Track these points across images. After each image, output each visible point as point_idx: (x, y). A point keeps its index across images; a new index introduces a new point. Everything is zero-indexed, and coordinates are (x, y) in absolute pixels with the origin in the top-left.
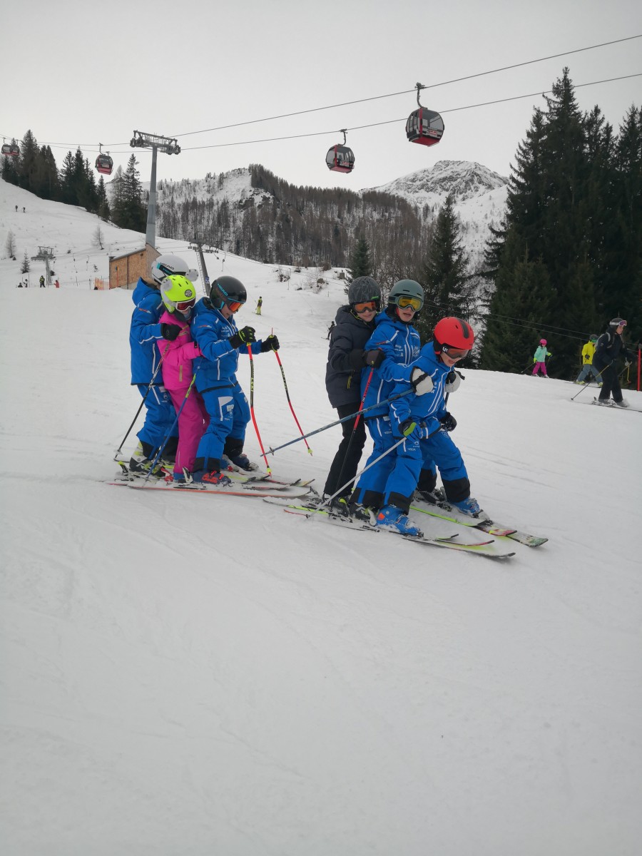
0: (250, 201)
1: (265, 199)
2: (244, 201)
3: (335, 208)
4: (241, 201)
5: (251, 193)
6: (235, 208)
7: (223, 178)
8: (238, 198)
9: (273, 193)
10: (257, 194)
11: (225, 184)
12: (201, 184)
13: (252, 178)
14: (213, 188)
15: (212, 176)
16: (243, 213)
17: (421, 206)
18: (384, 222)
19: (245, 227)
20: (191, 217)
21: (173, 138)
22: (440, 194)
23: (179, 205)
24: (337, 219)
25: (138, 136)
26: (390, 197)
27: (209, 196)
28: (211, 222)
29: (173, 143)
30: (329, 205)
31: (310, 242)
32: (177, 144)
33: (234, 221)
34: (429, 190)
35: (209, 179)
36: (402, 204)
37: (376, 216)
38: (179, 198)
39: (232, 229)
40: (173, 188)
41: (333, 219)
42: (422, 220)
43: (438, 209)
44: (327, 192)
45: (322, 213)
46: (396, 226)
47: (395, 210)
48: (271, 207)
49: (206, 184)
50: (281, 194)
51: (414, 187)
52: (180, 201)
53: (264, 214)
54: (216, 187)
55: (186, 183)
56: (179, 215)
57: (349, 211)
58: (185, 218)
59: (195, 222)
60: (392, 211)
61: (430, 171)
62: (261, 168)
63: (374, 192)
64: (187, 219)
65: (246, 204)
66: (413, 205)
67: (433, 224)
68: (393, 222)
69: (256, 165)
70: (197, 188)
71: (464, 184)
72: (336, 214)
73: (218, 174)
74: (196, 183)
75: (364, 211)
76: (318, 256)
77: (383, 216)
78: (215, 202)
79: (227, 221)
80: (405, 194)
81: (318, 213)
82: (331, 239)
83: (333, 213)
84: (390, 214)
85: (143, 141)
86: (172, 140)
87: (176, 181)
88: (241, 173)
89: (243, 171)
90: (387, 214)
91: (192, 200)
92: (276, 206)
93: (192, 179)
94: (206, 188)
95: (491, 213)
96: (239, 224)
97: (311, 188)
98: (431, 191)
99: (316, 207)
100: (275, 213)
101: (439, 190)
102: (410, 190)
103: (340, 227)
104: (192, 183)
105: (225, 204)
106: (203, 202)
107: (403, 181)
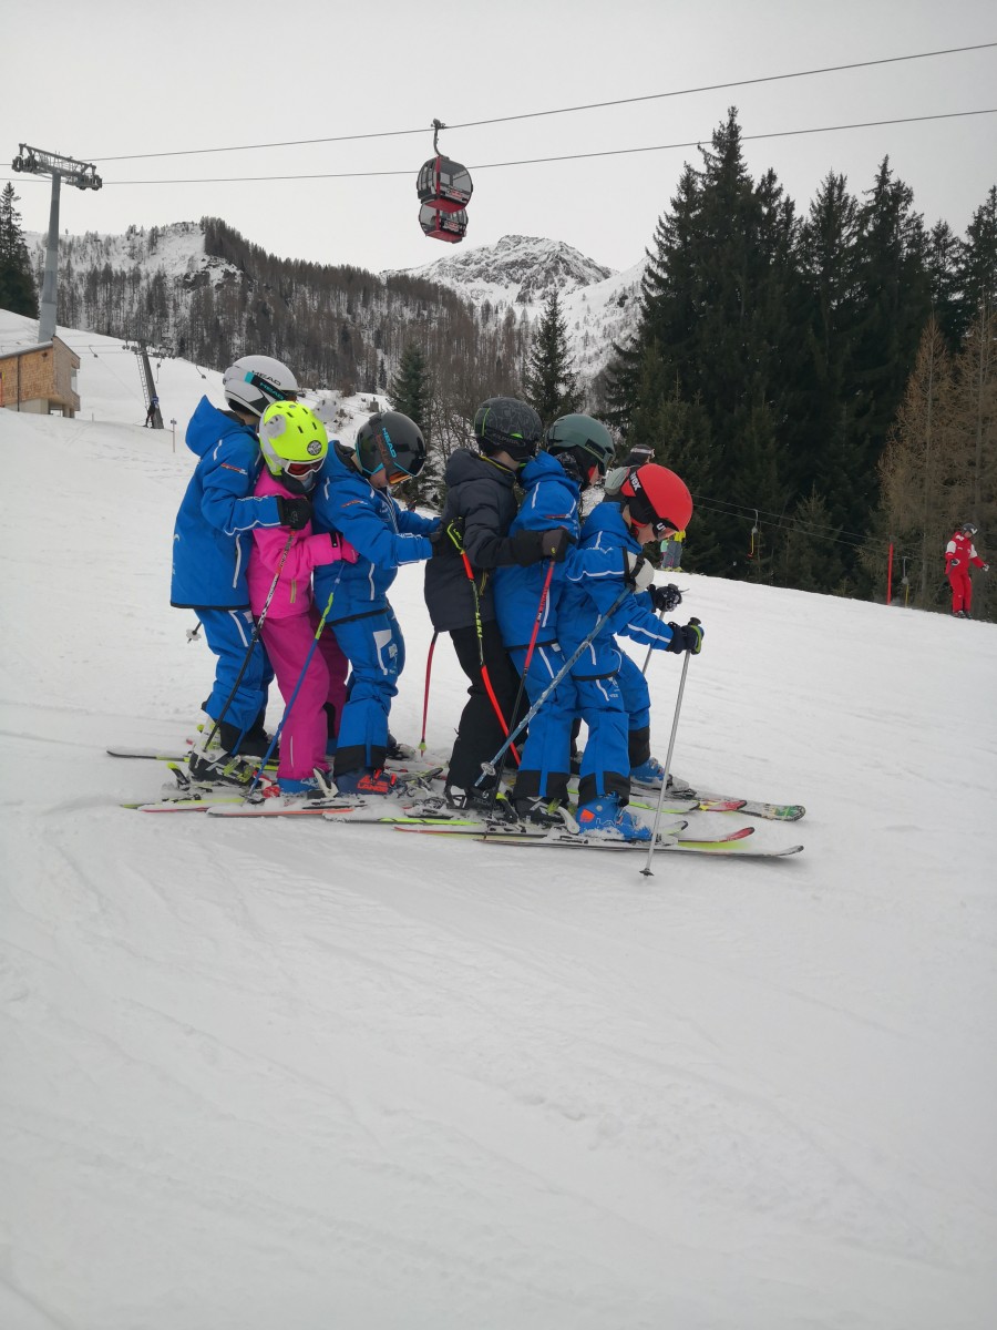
0: (203, 277)
1: (227, 274)
2: (192, 276)
3: (343, 297)
4: (187, 276)
5: (205, 264)
6: (177, 286)
7: (157, 236)
8: (182, 270)
9: (241, 267)
10: (214, 267)
11: (160, 245)
12: (118, 242)
13: (206, 239)
14: (140, 251)
15: (138, 231)
16: (191, 294)
17: (479, 304)
18: (421, 323)
19: (194, 318)
20: (102, 295)
21: (88, 163)
22: (507, 287)
23: (81, 275)
24: (345, 315)
25: (26, 155)
26: (430, 285)
27: (133, 264)
28: (136, 307)
29: (89, 171)
30: (333, 292)
31: (301, 349)
32: (96, 173)
33: (176, 306)
34: (490, 279)
35: (133, 236)
36: (450, 298)
37: (408, 314)
38: (80, 264)
39: (171, 320)
40: (71, 245)
41: (339, 314)
42: (481, 326)
43: (505, 310)
44: (329, 271)
45: (321, 304)
46: (440, 333)
47: (437, 307)
48: (237, 289)
49: (128, 244)
50: (255, 269)
51: (466, 273)
52: (81, 267)
53: (227, 300)
54: (145, 249)
55: (94, 238)
56: (81, 291)
57: (365, 304)
58: (91, 297)
59: (108, 303)
60: (433, 308)
61: (492, 249)
62: (221, 225)
63: (406, 277)
64: (95, 298)
65: (197, 281)
66: (466, 302)
67: (496, 332)
68: (434, 325)
69: (213, 220)
70: (112, 249)
71: (543, 273)
72: (344, 308)
73: (148, 229)
74: (110, 241)
75: (389, 306)
76: (316, 372)
77: (419, 315)
78: (143, 274)
79: (164, 307)
80: (452, 284)
81: (316, 303)
82: (336, 345)
83: (339, 305)
84: (430, 312)
85: (36, 163)
86: (87, 166)
87: (76, 235)
88: (187, 229)
89: (190, 226)
90: (425, 313)
91: (103, 268)
92: (245, 288)
93: (103, 233)
94: (127, 250)
95: (586, 321)
96: (185, 312)
97: (303, 263)
98: (493, 281)
99: (311, 293)
100: (245, 299)
101: (506, 280)
102: (460, 278)
103: (350, 328)
104: (103, 240)
105: (160, 279)
106: (123, 273)
107: (449, 263)
